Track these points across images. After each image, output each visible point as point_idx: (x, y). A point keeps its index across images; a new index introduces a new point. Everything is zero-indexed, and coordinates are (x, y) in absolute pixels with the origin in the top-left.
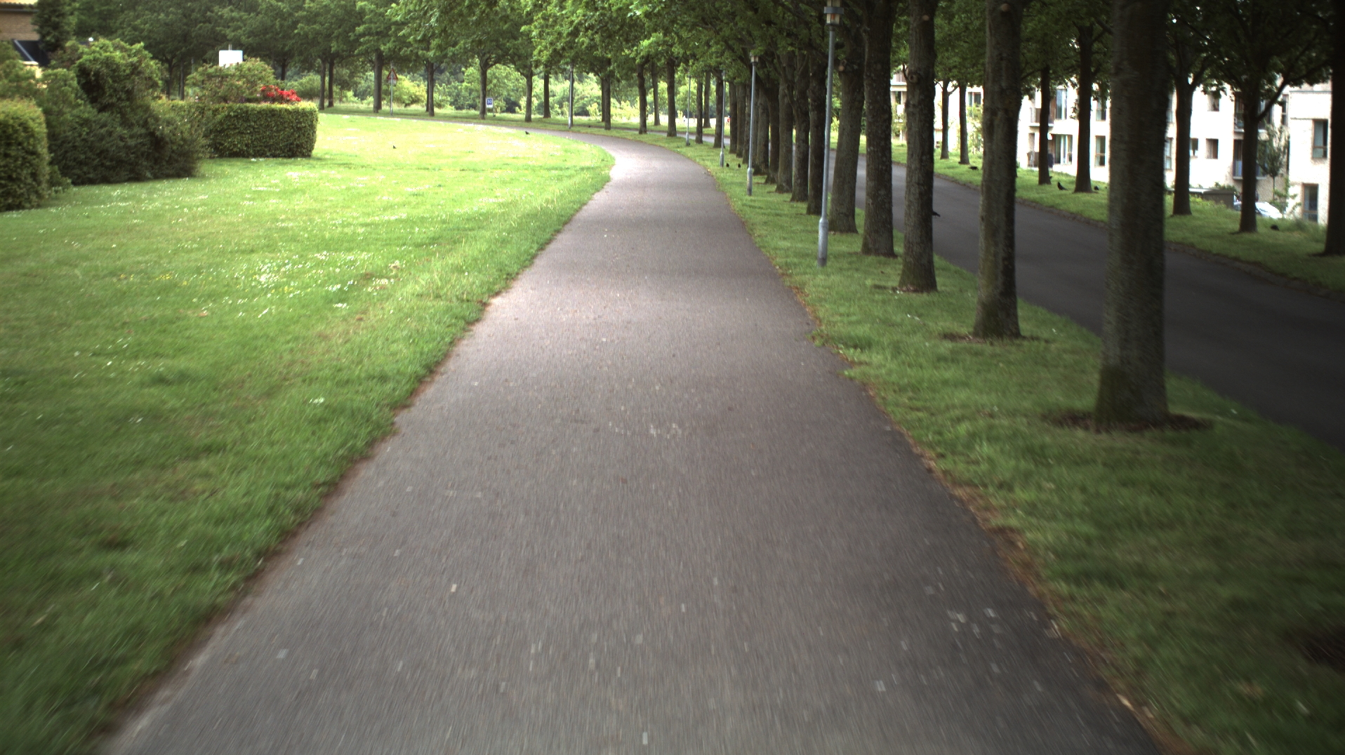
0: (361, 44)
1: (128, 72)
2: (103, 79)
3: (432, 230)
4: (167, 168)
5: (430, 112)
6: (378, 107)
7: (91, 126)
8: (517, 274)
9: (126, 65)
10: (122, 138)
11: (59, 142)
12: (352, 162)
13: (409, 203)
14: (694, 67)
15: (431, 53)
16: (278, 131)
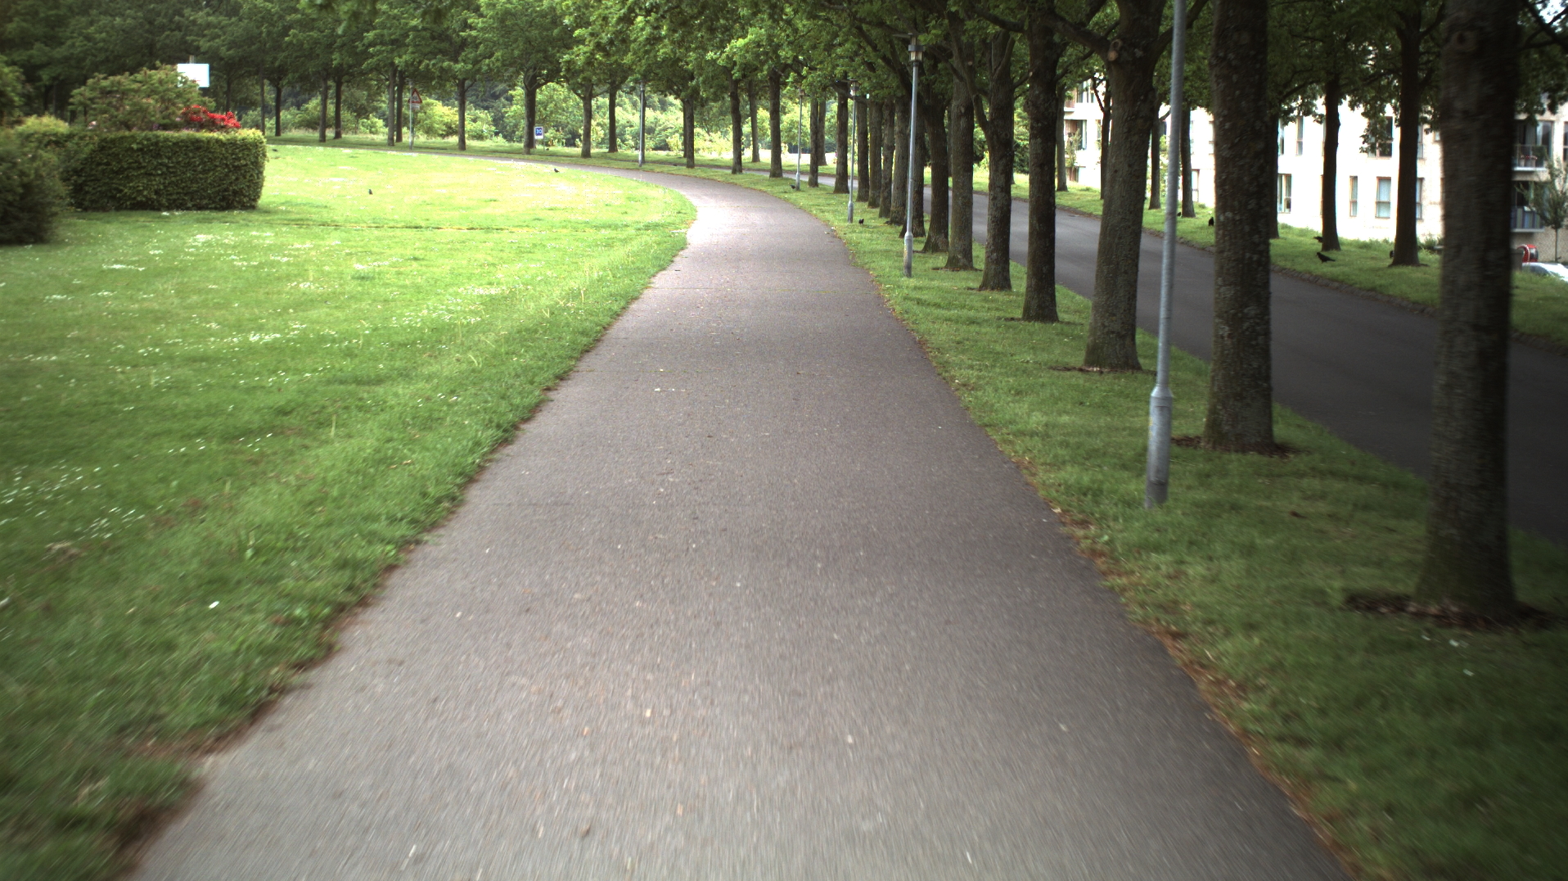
0: (371, 56)
5: (460, 146)
14: (810, 79)
15: (459, 66)
16: (204, 172)
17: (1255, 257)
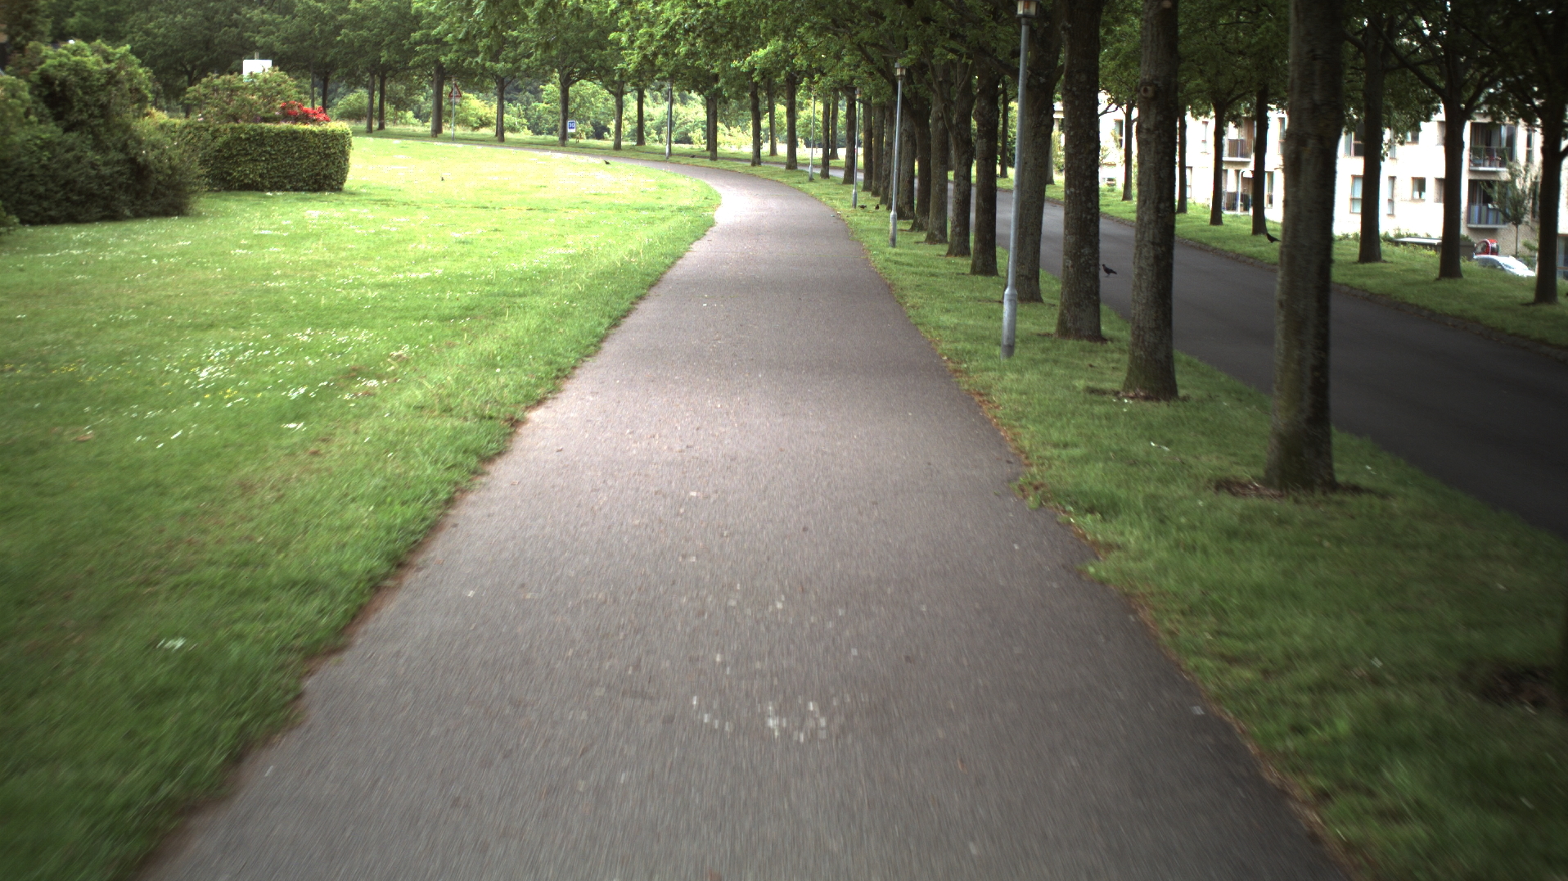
0: (417, 54)
1: (103, 81)
2: (71, 89)
3: (466, 296)
4: (152, 204)
5: (500, 137)
6: (437, 130)
7: (54, 150)
8: (574, 368)
9: (101, 73)
10: (93, 166)
11: (12, 169)
12: (393, 198)
13: (452, 254)
14: (821, 84)
15: (500, 65)
16: (300, 158)
17: (1089, 217)
